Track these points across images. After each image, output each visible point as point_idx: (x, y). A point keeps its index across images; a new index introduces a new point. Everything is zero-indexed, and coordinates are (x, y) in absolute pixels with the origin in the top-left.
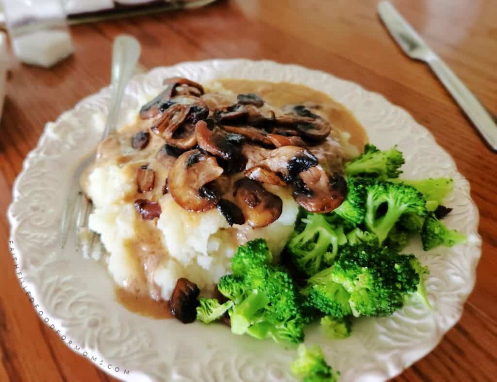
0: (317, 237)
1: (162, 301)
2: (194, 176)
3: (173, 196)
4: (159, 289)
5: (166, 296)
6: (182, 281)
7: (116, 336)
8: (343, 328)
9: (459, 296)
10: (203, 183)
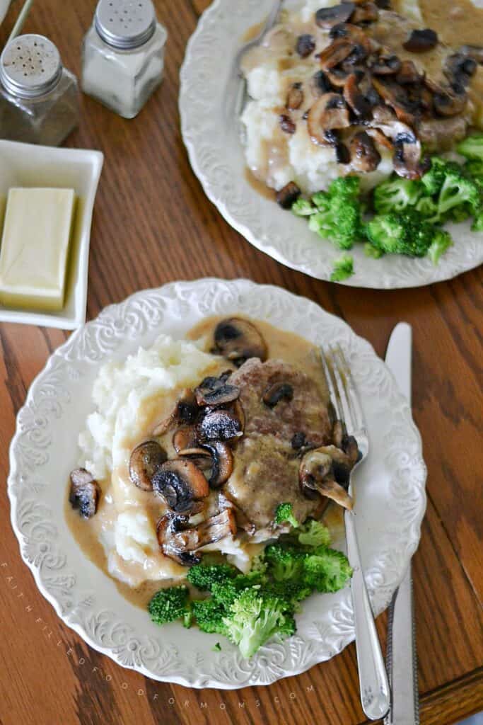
0: (396, 192)
1: (273, 189)
2: (328, 118)
3: (309, 126)
4: (274, 181)
5: (278, 187)
6: (292, 183)
7: (238, 201)
8: (376, 253)
9: (461, 267)
10: (331, 127)
